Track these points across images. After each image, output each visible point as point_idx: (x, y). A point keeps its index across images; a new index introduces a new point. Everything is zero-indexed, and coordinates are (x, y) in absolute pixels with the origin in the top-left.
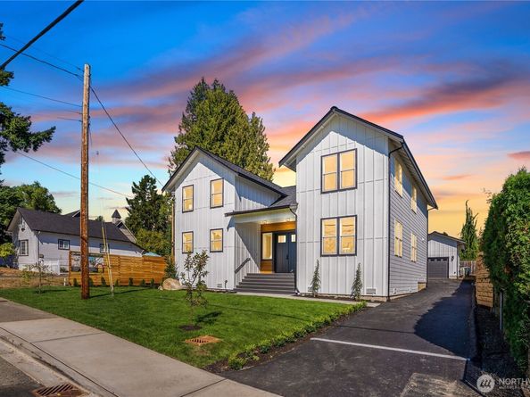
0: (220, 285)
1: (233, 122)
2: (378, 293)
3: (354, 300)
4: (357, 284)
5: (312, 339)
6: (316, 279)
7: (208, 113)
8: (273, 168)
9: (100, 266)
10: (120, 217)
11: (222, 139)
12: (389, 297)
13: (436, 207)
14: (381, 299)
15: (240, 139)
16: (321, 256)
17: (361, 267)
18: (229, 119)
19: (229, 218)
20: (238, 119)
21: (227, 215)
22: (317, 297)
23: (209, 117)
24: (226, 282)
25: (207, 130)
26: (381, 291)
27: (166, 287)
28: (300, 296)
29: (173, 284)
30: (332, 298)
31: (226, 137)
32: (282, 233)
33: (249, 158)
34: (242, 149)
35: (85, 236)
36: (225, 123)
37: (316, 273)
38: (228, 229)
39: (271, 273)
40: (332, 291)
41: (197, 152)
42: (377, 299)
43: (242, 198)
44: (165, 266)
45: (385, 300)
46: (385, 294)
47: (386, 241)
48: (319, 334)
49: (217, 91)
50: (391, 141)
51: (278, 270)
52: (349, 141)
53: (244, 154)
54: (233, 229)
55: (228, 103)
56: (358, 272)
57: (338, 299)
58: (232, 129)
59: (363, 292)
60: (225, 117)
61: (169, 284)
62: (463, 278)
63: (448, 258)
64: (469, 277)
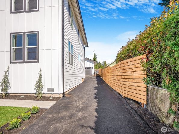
2: (56, 91)
4: (39, 85)
12: (64, 93)
13: (88, 46)
14: (58, 96)
16: (11, 63)
17: (42, 71)
26: (58, 90)
42: (55, 96)
47: (61, 51)
56: (40, 76)
59: (45, 91)
62: (95, 75)
63: (91, 68)
64: (97, 74)
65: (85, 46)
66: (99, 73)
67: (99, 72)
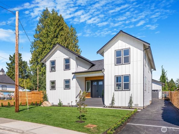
0: (69, 104)
1: (62, 29)
2: (139, 106)
3: (130, 108)
4: (131, 102)
5: (127, 124)
6: (113, 100)
7: (50, 24)
8: (80, 51)
9: (13, 97)
10: (4, 72)
11: (57, 37)
12: (144, 107)
13: (155, 70)
15: (65, 38)
16: (115, 91)
17: (132, 95)
18: (60, 28)
19: (73, 75)
20: (64, 28)
21: (73, 73)
22: (113, 107)
23: (51, 27)
24: (72, 102)
25: (49, 32)
26: (141, 105)
27: (45, 105)
28: (106, 107)
29: (48, 104)
30: (120, 108)
31: (59, 36)
32: (95, 81)
33: (70, 46)
34: (67, 42)
35: (18, 84)
36: (58, 30)
37: (113, 98)
38: (72, 79)
39: (90, 97)
40: (120, 105)
41: (57, 45)
42: (139, 108)
43: (78, 66)
44: (42, 96)
45: (142, 108)
46: (142, 106)
48: (128, 122)
49: (54, 15)
50: (144, 45)
51: (93, 96)
52: (127, 44)
53: (67, 44)
54: (75, 80)
55: (59, 21)
56: (131, 97)
57: (123, 108)
58: (62, 33)
59: (133, 105)
60: (58, 27)
61: (46, 104)
62: (164, 99)
63: (158, 90)
64: (165, 97)
65: (152, 70)
66: (169, 96)
67: (169, 94)
